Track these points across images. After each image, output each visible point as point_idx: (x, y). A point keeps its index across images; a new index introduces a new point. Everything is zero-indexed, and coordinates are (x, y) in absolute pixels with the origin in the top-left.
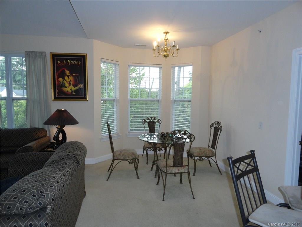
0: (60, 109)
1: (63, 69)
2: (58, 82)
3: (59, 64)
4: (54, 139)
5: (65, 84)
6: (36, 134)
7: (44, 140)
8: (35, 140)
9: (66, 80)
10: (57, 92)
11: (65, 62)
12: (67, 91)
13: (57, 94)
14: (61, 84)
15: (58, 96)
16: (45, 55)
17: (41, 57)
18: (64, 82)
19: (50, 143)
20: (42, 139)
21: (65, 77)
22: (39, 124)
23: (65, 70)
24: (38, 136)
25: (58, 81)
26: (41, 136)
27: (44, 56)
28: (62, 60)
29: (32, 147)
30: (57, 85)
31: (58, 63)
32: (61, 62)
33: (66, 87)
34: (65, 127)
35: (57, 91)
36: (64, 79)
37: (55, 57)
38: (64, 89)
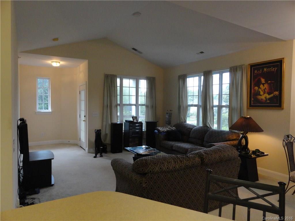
1: (259, 77)
2: (253, 90)
5: (260, 92)
8: (227, 141)
9: (261, 89)
11: (261, 70)
12: (262, 99)
13: (252, 102)
14: (256, 93)
17: (240, 70)
18: (259, 90)
21: (260, 85)
23: (261, 78)
25: (254, 90)
27: (243, 68)
28: (258, 69)
30: (253, 93)
32: (257, 71)
33: (261, 95)
35: (252, 99)
36: (259, 87)
37: (253, 68)
38: (259, 97)
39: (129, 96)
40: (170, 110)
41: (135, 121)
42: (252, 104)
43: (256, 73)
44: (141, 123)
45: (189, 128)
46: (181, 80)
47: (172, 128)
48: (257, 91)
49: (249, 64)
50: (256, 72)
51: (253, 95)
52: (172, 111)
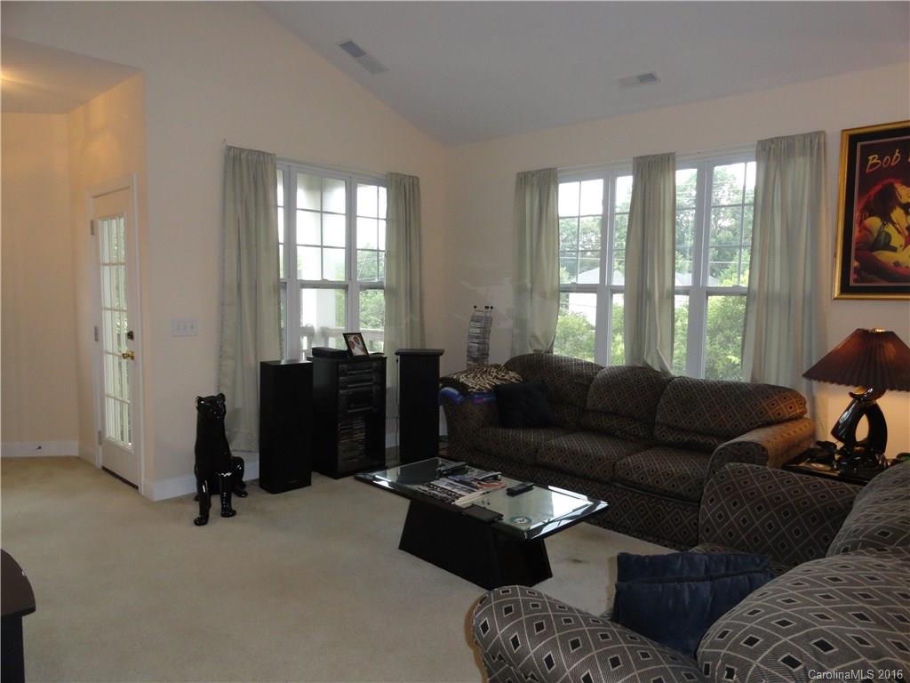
0: (868, 327)
1: (886, 182)
2: (860, 231)
3: (874, 165)
4: (835, 432)
5: (888, 236)
6: (773, 405)
7: (797, 430)
8: (768, 424)
9: (893, 224)
10: (855, 268)
11: (897, 154)
12: (897, 264)
13: (853, 276)
14: (872, 240)
15: (856, 281)
16: (822, 141)
17: (808, 152)
18: (886, 229)
19: (819, 443)
20: (789, 424)
21: (892, 211)
22: (779, 374)
23: (896, 185)
24: (779, 414)
25: (863, 228)
26: (787, 416)
27: (819, 143)
28: (884, 151)
29: (764, 449)
30: (857, 243)
31: (870, 163)
32: (881, 158)
33: (894, 250)
34: (883, 397)
35: (855, 264)
36: (886, 218)
37: (862, 146)
38: (885, 256)
39: (322, 247)
40: (487, 307)
41: (357, 351)
42: (852, 283)
43: (877, 164)
44: (380, 360)
45: (579, 376)
46: (532, 192)
47: (506, 377)
48: (875, 235)
49: (844, 131)
50: (875, 161)
51: (856, 249)
52: (492, 308)
